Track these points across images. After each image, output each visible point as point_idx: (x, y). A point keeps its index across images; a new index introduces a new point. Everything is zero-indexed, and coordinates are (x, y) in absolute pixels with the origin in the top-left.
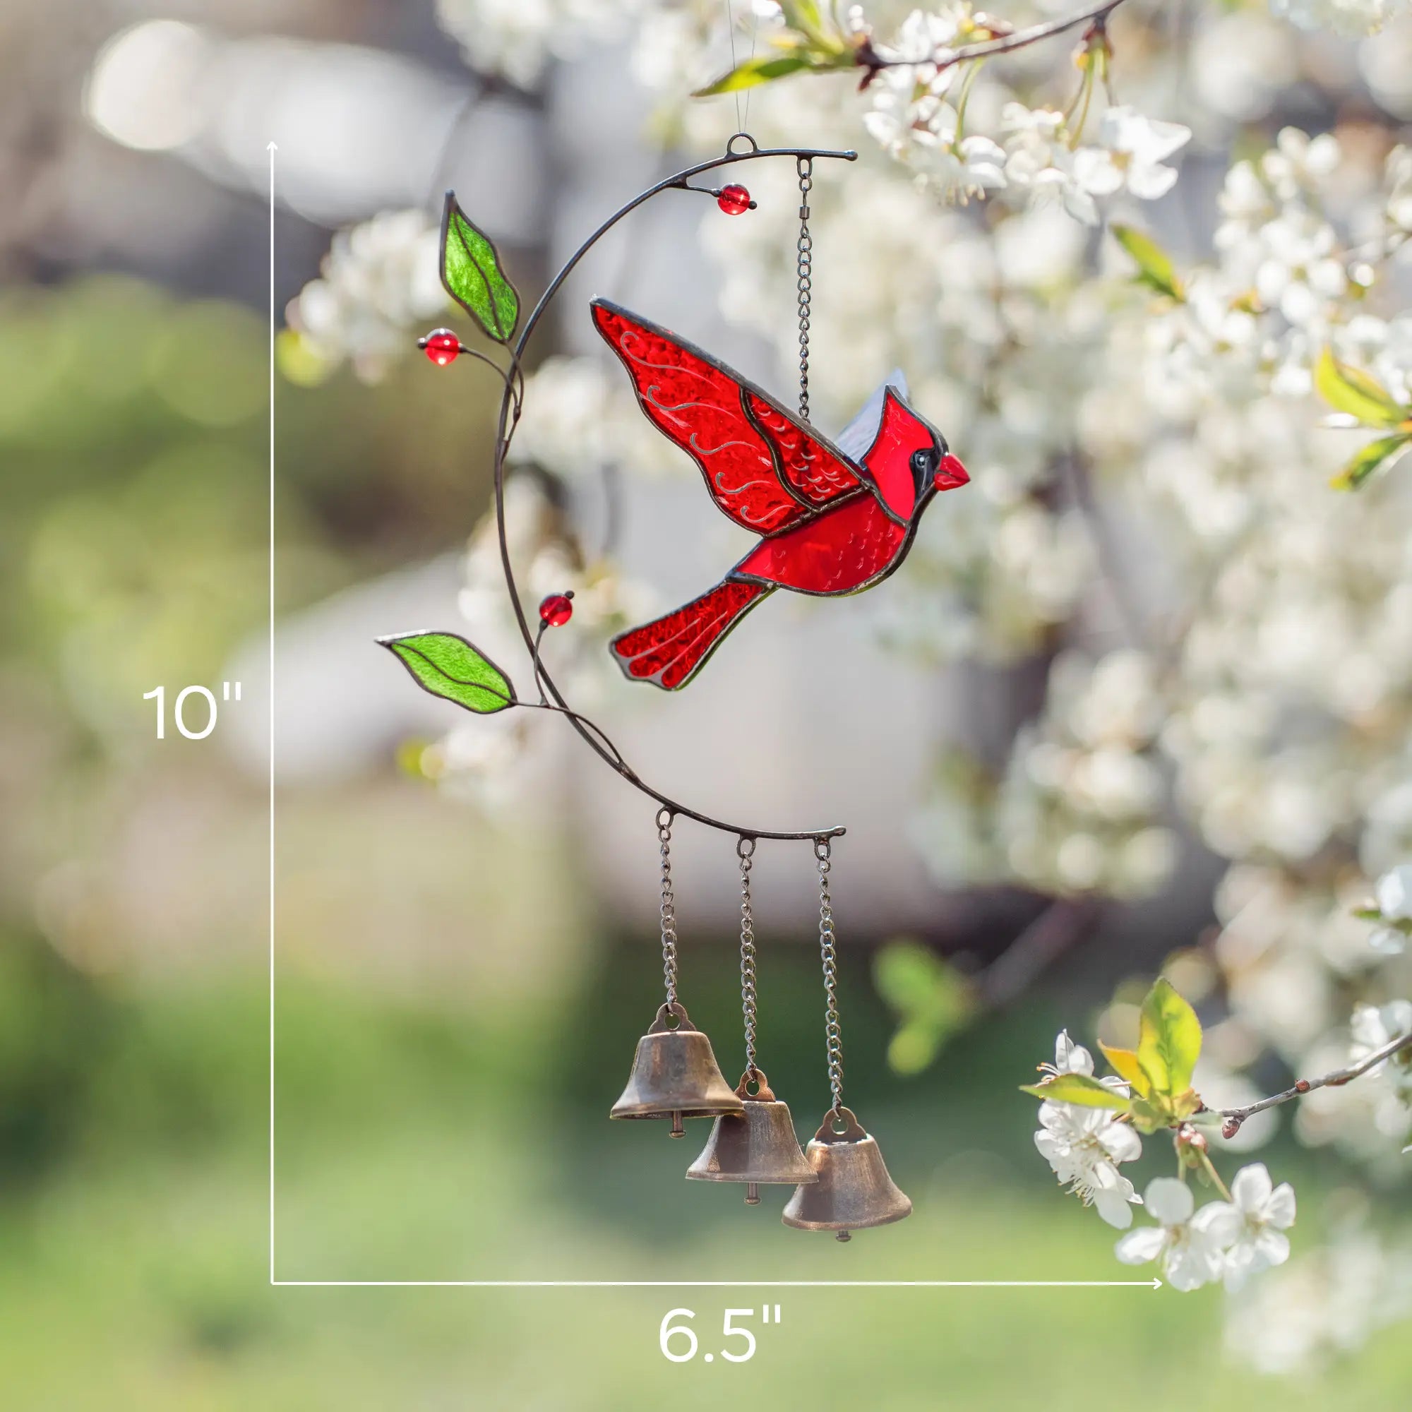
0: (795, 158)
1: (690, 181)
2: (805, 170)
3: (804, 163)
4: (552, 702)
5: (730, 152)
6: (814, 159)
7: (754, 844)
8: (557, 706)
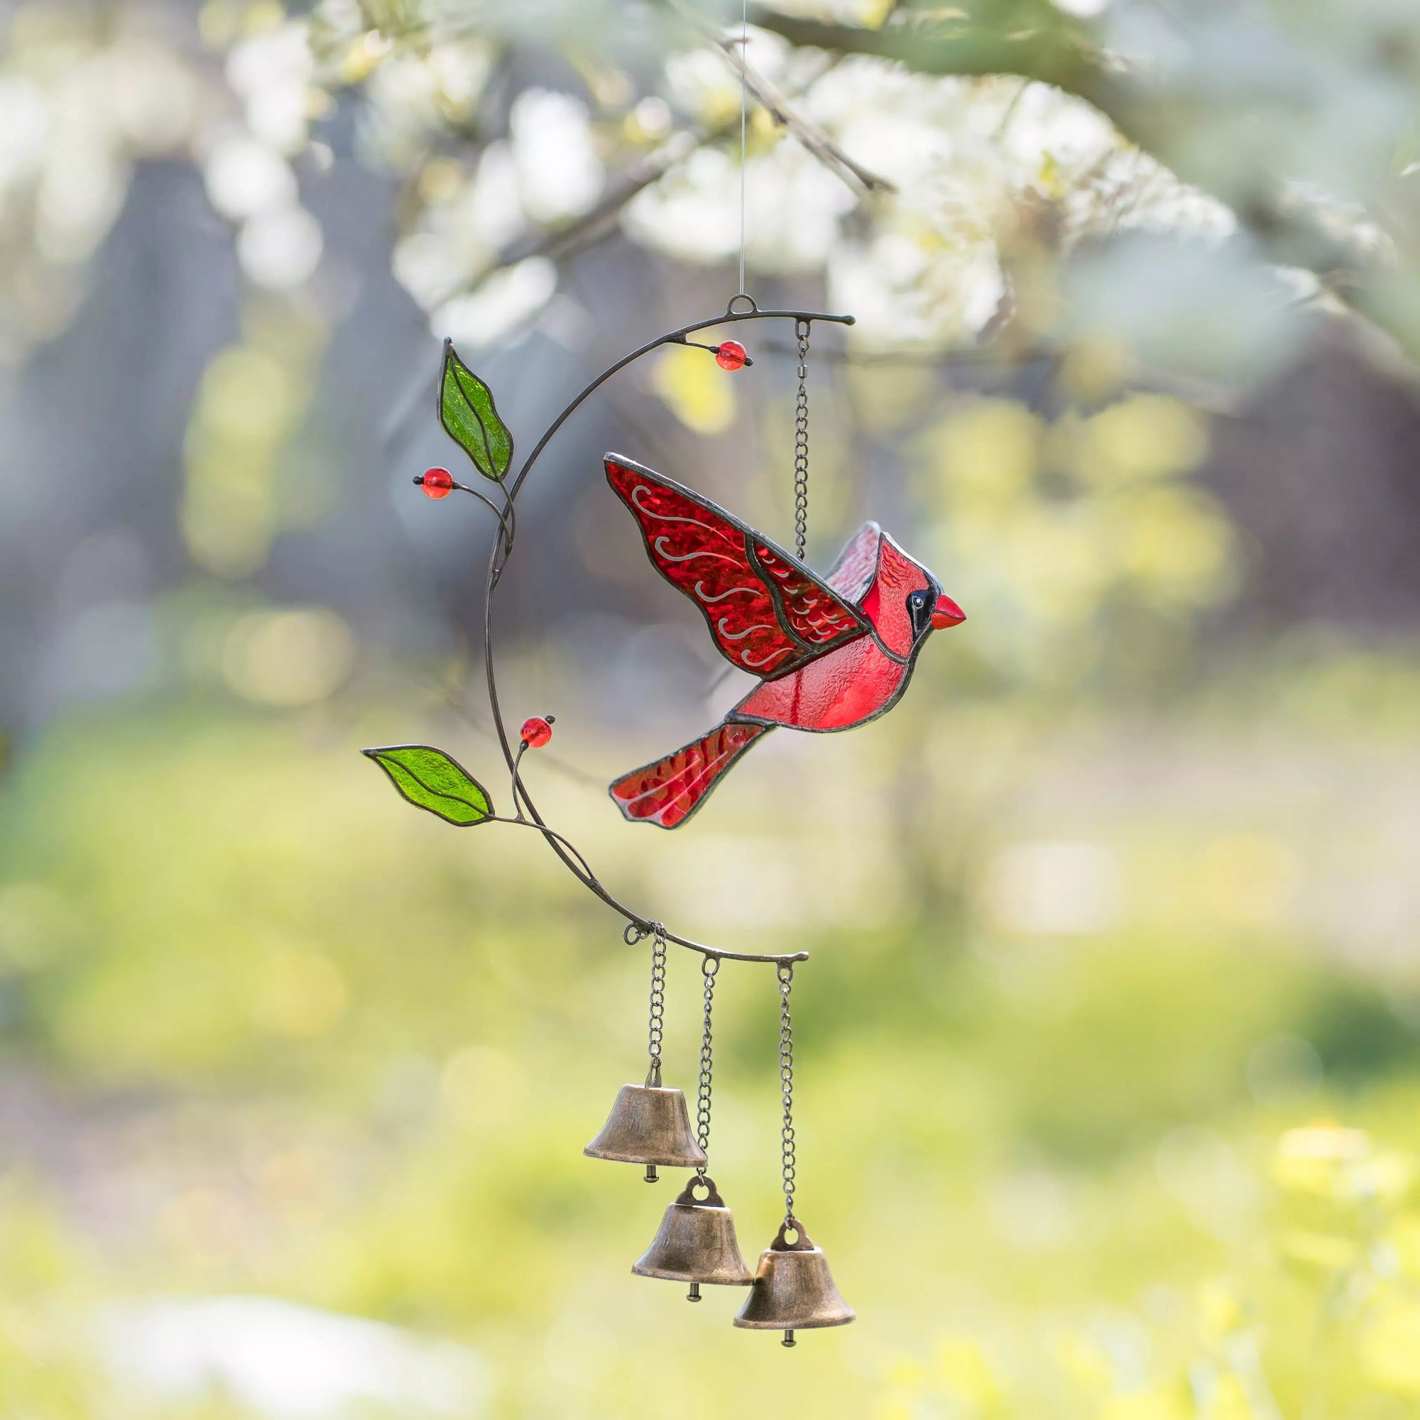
0: (794, 320)
1: (689, 337)
2: (803, 332)
3: (803, 325)
4: (528, 817)
5: (730, 312)
6: (813, 322)
7: (718, 963)
8: (533, 822)
